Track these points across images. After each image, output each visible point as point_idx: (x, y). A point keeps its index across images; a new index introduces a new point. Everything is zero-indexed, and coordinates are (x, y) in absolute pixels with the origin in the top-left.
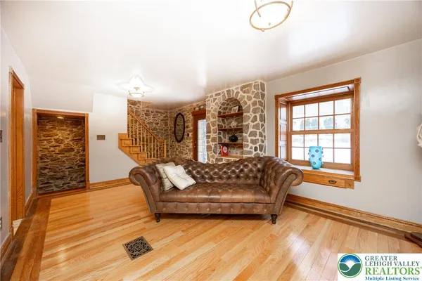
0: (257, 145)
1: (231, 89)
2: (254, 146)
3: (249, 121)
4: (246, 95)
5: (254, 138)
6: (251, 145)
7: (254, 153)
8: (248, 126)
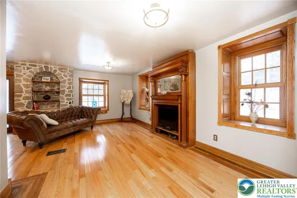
0: (71, 101)
1: (49, 66)
2: (69, 102)
3: (66, 88)
4: (63, 74)
5: (69, 97)
6: (66, 101)
7: (69, 105)
8: (64, 91)
